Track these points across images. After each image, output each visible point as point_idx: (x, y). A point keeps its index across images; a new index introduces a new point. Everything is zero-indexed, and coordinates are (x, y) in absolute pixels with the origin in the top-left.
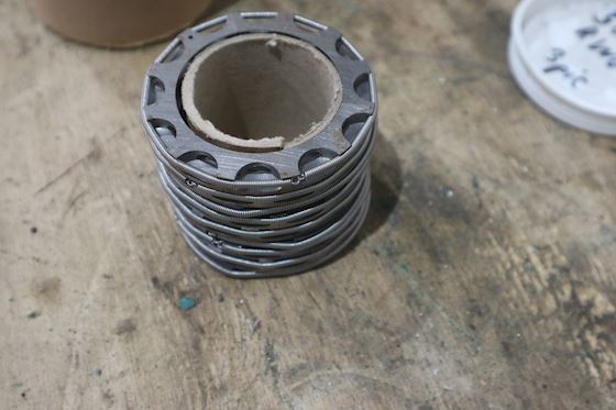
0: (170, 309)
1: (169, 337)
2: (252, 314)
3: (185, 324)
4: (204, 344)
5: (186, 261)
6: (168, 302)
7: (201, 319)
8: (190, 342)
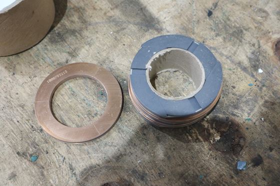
0: (28, 163)
1: (31, 174)
2: (60, 155)
3: (35, 167)
4: (45, 173)
5: (28, 141)
6: (26, 160)
7: (42, 163)
8: (39, 174)
